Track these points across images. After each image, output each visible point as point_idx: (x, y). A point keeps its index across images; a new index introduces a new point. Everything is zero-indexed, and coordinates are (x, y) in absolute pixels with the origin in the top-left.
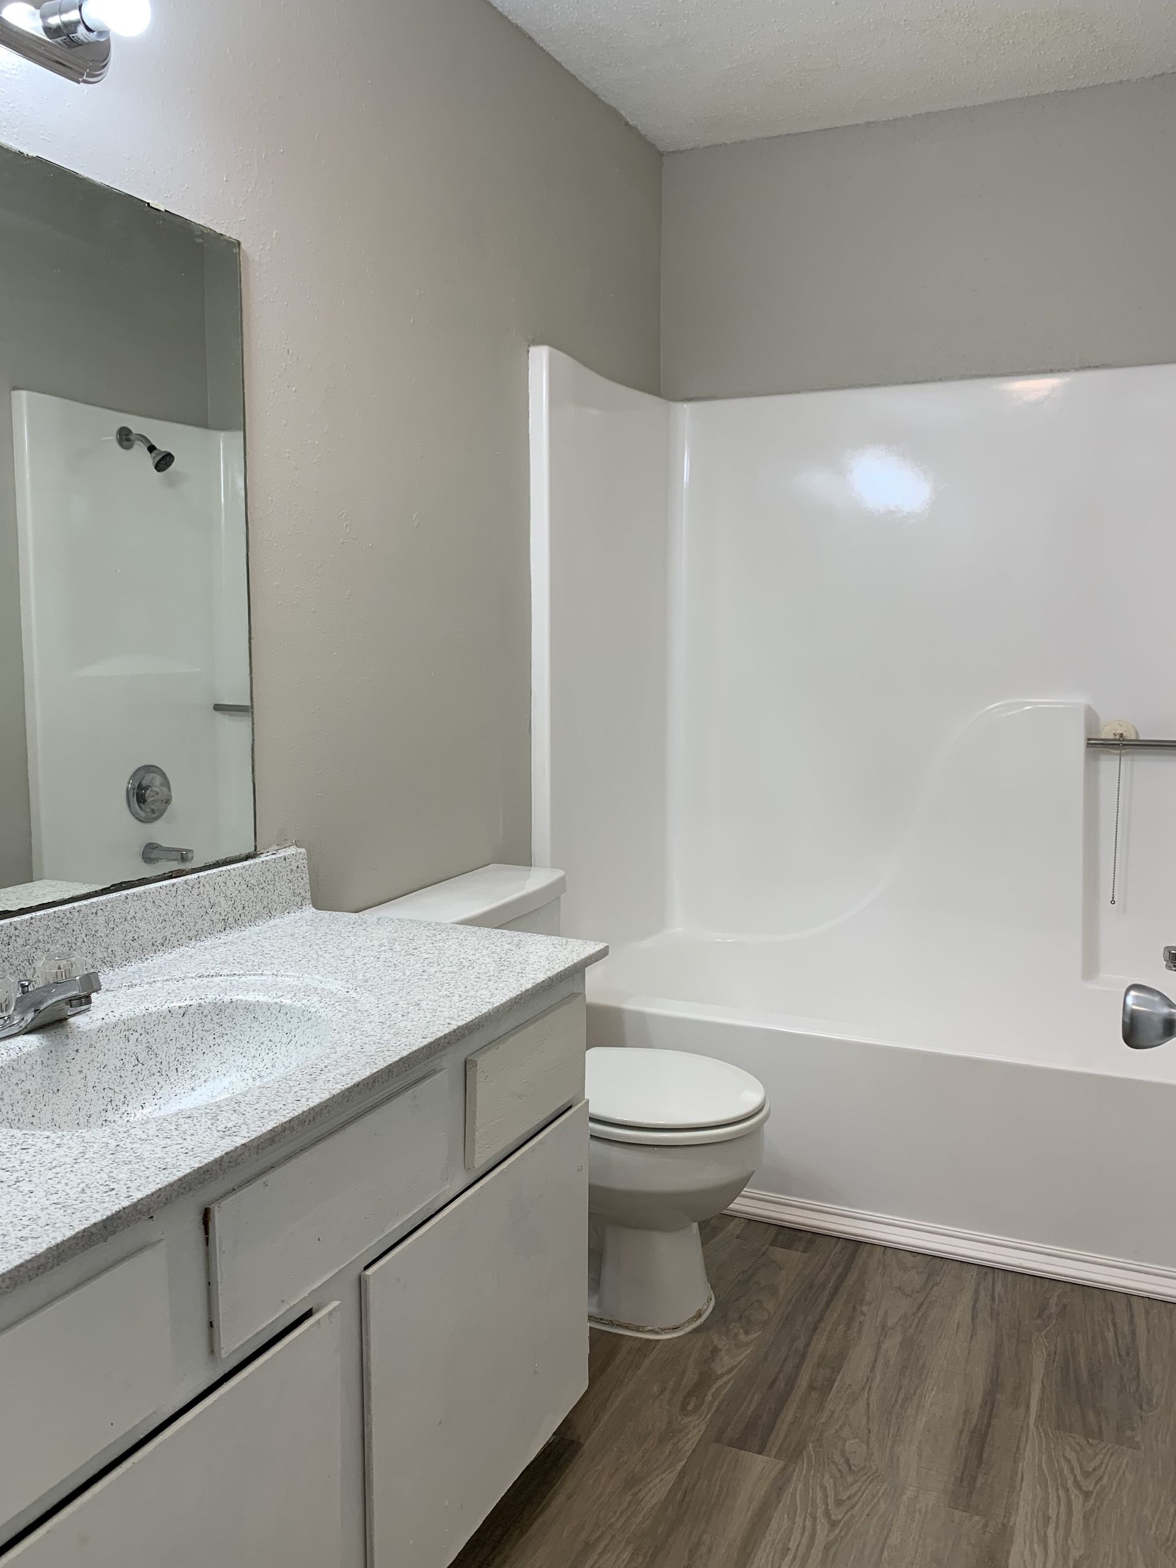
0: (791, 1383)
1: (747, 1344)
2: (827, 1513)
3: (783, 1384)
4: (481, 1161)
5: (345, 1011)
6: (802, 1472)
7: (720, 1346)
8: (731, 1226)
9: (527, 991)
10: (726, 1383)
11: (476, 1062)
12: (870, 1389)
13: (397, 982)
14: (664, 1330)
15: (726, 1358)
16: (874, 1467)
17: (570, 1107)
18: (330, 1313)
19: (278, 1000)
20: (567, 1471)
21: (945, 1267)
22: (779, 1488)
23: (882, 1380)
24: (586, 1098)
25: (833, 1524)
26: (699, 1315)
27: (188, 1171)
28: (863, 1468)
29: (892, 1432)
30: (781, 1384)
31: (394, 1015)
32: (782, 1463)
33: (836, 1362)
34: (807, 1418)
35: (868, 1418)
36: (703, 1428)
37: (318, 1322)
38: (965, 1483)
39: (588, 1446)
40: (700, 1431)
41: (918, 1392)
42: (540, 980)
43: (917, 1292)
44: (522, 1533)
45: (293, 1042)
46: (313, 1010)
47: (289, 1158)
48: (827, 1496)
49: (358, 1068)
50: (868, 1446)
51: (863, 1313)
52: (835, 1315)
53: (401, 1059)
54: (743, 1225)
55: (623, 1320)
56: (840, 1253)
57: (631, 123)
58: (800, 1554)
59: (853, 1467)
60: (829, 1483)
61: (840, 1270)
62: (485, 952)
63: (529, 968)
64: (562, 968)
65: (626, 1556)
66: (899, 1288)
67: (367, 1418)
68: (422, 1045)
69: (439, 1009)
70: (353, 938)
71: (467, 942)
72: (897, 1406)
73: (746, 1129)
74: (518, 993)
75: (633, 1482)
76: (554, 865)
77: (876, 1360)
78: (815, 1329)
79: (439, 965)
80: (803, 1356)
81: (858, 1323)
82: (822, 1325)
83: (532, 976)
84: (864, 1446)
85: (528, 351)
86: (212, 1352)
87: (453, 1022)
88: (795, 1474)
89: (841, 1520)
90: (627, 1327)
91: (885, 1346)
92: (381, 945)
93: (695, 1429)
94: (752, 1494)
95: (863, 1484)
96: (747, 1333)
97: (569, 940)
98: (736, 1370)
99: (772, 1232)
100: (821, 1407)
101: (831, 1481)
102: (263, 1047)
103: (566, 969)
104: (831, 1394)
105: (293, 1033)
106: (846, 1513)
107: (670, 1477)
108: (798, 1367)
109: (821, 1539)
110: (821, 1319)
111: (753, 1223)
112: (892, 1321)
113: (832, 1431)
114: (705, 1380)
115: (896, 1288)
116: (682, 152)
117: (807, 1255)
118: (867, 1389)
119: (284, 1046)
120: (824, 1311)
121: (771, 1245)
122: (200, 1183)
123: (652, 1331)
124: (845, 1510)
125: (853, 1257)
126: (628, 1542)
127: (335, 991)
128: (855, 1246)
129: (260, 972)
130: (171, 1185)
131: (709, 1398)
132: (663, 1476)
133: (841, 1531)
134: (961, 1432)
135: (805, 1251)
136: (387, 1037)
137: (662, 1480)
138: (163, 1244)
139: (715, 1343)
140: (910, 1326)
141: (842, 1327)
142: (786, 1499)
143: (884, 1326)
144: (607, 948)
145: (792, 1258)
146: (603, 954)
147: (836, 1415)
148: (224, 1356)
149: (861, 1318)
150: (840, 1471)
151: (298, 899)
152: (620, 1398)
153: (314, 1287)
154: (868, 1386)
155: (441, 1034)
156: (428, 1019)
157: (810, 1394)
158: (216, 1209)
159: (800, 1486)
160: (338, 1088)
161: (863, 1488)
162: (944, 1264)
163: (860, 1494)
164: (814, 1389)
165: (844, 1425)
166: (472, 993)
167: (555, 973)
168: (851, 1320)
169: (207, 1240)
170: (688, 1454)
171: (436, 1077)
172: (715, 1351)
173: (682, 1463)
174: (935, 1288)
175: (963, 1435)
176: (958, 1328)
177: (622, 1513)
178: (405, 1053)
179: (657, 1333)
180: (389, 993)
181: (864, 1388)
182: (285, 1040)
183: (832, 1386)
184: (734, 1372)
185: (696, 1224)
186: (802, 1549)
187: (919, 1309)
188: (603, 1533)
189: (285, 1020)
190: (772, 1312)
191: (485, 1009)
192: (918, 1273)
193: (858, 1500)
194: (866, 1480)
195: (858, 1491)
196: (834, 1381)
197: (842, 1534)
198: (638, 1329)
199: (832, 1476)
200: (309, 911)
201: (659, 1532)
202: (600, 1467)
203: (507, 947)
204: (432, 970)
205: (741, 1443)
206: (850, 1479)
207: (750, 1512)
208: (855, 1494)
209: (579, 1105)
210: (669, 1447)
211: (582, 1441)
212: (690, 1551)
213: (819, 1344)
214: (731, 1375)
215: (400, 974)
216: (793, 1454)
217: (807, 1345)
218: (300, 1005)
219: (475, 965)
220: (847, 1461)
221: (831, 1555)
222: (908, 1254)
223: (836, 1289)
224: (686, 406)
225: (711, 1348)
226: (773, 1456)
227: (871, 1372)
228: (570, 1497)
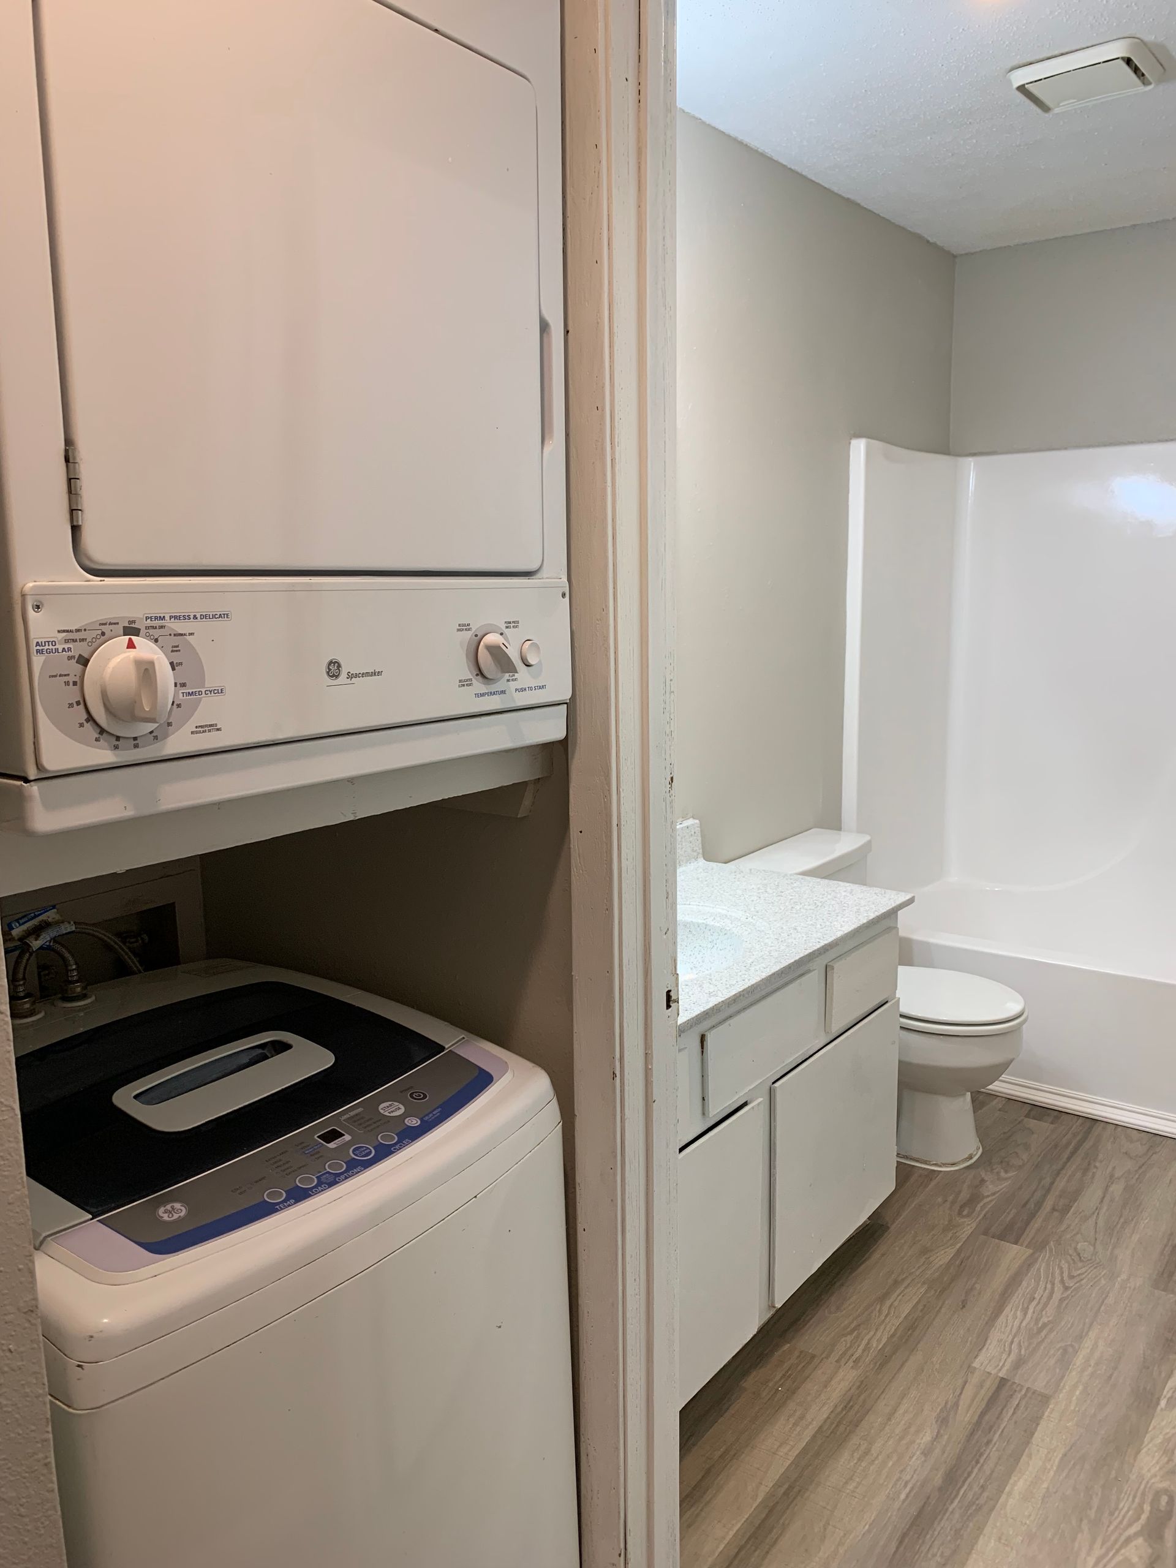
0: (1039, 1205)
1: (1006, 1179)
2: (1062, 1281)
3: (1033, 1206)
4: (836, 1029)
5: (750, 930)
6: (1045, 1257)
7: (986, 1178)
8: (995, 1102)
9: (864, 924)
10: (991, 1201)
11: (833, 967)
12: (1098, 1214)
13: (777, 914)
14: (944, 1165)
15: (990, 1186)
16: (1098, 1260)
17: (887, 1002)
18: (759, 1104)
19: (705, 922)
20: (879, 1242)
21: (1164, 1142)
22: (1029, 1264)
23: (1107, 1210)
24: (897, 996)
25: (1066, 1288)
26: (970, 1157)
27: (699, 1012)
28: (1091, 1260)
29: (1112, 1241)
30: (1031, 1205)
31: (782, 935)
32: (1030, 1251)
33: (1074, 1196)
34: (1050, 1227)
35: (1096, 1232)
36: (974, 1225)
37: (753, 1108)
38: (1165, 1275)
39: (893, 1228)
40: (971, 1227)
41: (1135, 1219)
42: (871, 918)
43: (1140, 1157)
44: (851, 1273)
45: (715, 947)
46: (728, 929)
47: (739, 1012)
48: (1063, 1273)
49: (771, 965)
50: (1095, 1248)
51: (1096, 1167)
52: (1074, 1167)
53: (795, 961)
54: (1004, 1102)
55: (914, 1156)
56: (1081, 1125)
57: (931, 241)
58: (1042, 1302)
59: (1082, 1258)
60: (1065, 1266)
61: (1079, 1138)
62: (829, 897)
63: (862, 909)
64: (885, 910)
65: (923, 1290)
66: (1126, 1153)
67: (774, 1172)
68: (806, 954)
69: (810, 932)
70: (738, 883)
71: (815, 889)
72: (1119, 1226)
73: (1010, 1027)
74: (859, 925)
75: (925, 1251)
76: (860, 831)
77: (1104, 1197)
78: (1058, 1174)
79: (801, 904)
80: (1049, 1190)
81: (1091, 1174)
82: (1064, 1172)
83: (866, 915)
84: (1092, 1248)
85: (850, 443)
86: (704, 1114)
87: (821, 941)
88: (1040, 1258)
89: (1072, 1287)
90: (917, 1161)
91: (1111, 1189)
92: (759, 889)
93: (968, 1226)
94: (1009, 1266)
95: (1090, 1268)
96: (1006, 1172)
97: (887, 891)
98: (999, 1193)
99: (1028, 1107)
100: (1061, 1221)
101: (1067, 1265)
102: (696, 949)
103: (887, 911)
104: (1068, 1215)
105: (715, 942)
106: (1076, 1283)
107: (951, 1252)
108: (1045, 1196)
109: (1057, 1296)
110: (1062, 1168)
111: (1010, 1100)
112: (1117, 1174)
113: (1068, 1236)
114: (974, 1199)
115: (1124, 1153)
116: (972, 254)
117: (1054, 1126)
118: (1096, 1214)
119: (709, 950)
120: (1066, 1163)
121: (1026, 1116)
122: (704, 1019)
123: (936, 1165)
124: (1076, 1281)
125: (1089, 1131)
126: (924, 1283)
127: (739, 918)
128: (1093, 1122)
129: (688, 903)
130: (693, 1018)
131: (978, 1208)
132: (947, 1250)
133: (1072, 1292)
134: (1166, 1246)
135: (1052, 1123)
136: (783, 948)
137: (945, 1252)
138: (686, 1050)
139: (983, 1176)
140: (1133, 1178)
141: (1079, 1175)
142: (1033, 1271)
143: (1112, 1176)
144: (914, 897)
145: (1043, 1127)
146: (911, 901)
147: (1072, 1228)
148: (710, 1116)
149: (1095, 1170)
150: (1073, 1260)
151: (695, 854)
152: (915, 1203)
153: (751, 1087)
154: (1097, 1211)
155: (815, 948)
156: (805, 939)
157: (1053, 1213)
158: (709, 1035)
159: (1044, 1265)
160: (764, 975)
161: (1090, 1270)
162: (1163, 1140)
163: (1086, 1274)
164: (1056, 1210)
165: (1077, 1233)
166: (828, 923)
167: (880, 913)
168: (1086, 1171)
169: (702, 1052)
170: (964, 1239)
171: (810, 974)
172: (983, 1181)
173: (959, 1245)
174: (1154, 1155)
175: (1166, 1249)
176: (1170, 1183)
177: (919, 1268)
178: (797, 958)
179: (940, 1166)
180: (775, 921)
181: (1093, 1213)
182: (710, 946)
183: (1070, 1210)
184: (997, 1195)
185: (969, 1094)
186: (1044, 1299)
187: (1140, 1167)
188: (907, 1277)
189: (709, 934)
190: (1026, 1160)
191: (839, 934)
192: (1141, 1144)
193: (1086, 1276)
194: (1091, 1267)
195: (1086, 1272)
196: (1071, 1207)
197: (1073, 1294)
198: (925, 1162)
199: (1068, 1262)
200: (702, 862)
201: (945, 1279)
202: (903, 1241)
203: (844, 894)
204: (798, 907)
205: (1002, 1237)
206: (1080, 1264)
207: (1007, 1276)
208: (1083, 1274)
209: (893, 1001)
210: (950, 1235)
211: (889, 1225)
212: (966, 1292)
213: (1061, 1184)
214: (994, 1197)
215: (778, 908)
216: (1039, 1247)
217: (1052, 1183)
218: (718, 925)
219: (825, 905)
220: (1079, 1254)
221: (1064, 1305)
222: (1135, 1132)
223: (1076, 1150)
224: (970, 459)
225: (980, 1179)
226: (1025, 1244)
227: (1100, 1204)
228: (883, 1255)
